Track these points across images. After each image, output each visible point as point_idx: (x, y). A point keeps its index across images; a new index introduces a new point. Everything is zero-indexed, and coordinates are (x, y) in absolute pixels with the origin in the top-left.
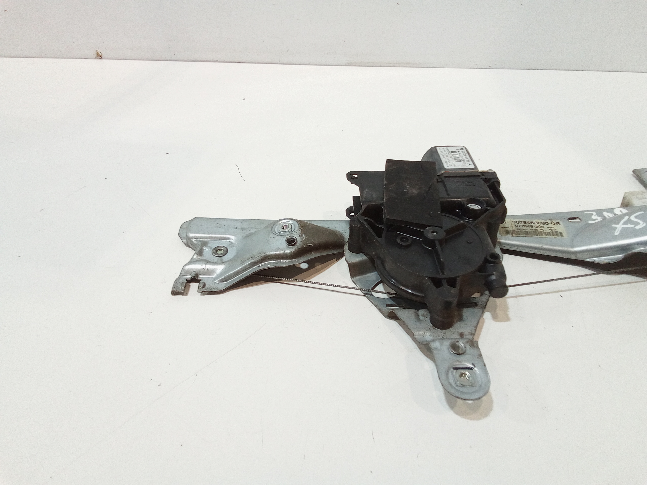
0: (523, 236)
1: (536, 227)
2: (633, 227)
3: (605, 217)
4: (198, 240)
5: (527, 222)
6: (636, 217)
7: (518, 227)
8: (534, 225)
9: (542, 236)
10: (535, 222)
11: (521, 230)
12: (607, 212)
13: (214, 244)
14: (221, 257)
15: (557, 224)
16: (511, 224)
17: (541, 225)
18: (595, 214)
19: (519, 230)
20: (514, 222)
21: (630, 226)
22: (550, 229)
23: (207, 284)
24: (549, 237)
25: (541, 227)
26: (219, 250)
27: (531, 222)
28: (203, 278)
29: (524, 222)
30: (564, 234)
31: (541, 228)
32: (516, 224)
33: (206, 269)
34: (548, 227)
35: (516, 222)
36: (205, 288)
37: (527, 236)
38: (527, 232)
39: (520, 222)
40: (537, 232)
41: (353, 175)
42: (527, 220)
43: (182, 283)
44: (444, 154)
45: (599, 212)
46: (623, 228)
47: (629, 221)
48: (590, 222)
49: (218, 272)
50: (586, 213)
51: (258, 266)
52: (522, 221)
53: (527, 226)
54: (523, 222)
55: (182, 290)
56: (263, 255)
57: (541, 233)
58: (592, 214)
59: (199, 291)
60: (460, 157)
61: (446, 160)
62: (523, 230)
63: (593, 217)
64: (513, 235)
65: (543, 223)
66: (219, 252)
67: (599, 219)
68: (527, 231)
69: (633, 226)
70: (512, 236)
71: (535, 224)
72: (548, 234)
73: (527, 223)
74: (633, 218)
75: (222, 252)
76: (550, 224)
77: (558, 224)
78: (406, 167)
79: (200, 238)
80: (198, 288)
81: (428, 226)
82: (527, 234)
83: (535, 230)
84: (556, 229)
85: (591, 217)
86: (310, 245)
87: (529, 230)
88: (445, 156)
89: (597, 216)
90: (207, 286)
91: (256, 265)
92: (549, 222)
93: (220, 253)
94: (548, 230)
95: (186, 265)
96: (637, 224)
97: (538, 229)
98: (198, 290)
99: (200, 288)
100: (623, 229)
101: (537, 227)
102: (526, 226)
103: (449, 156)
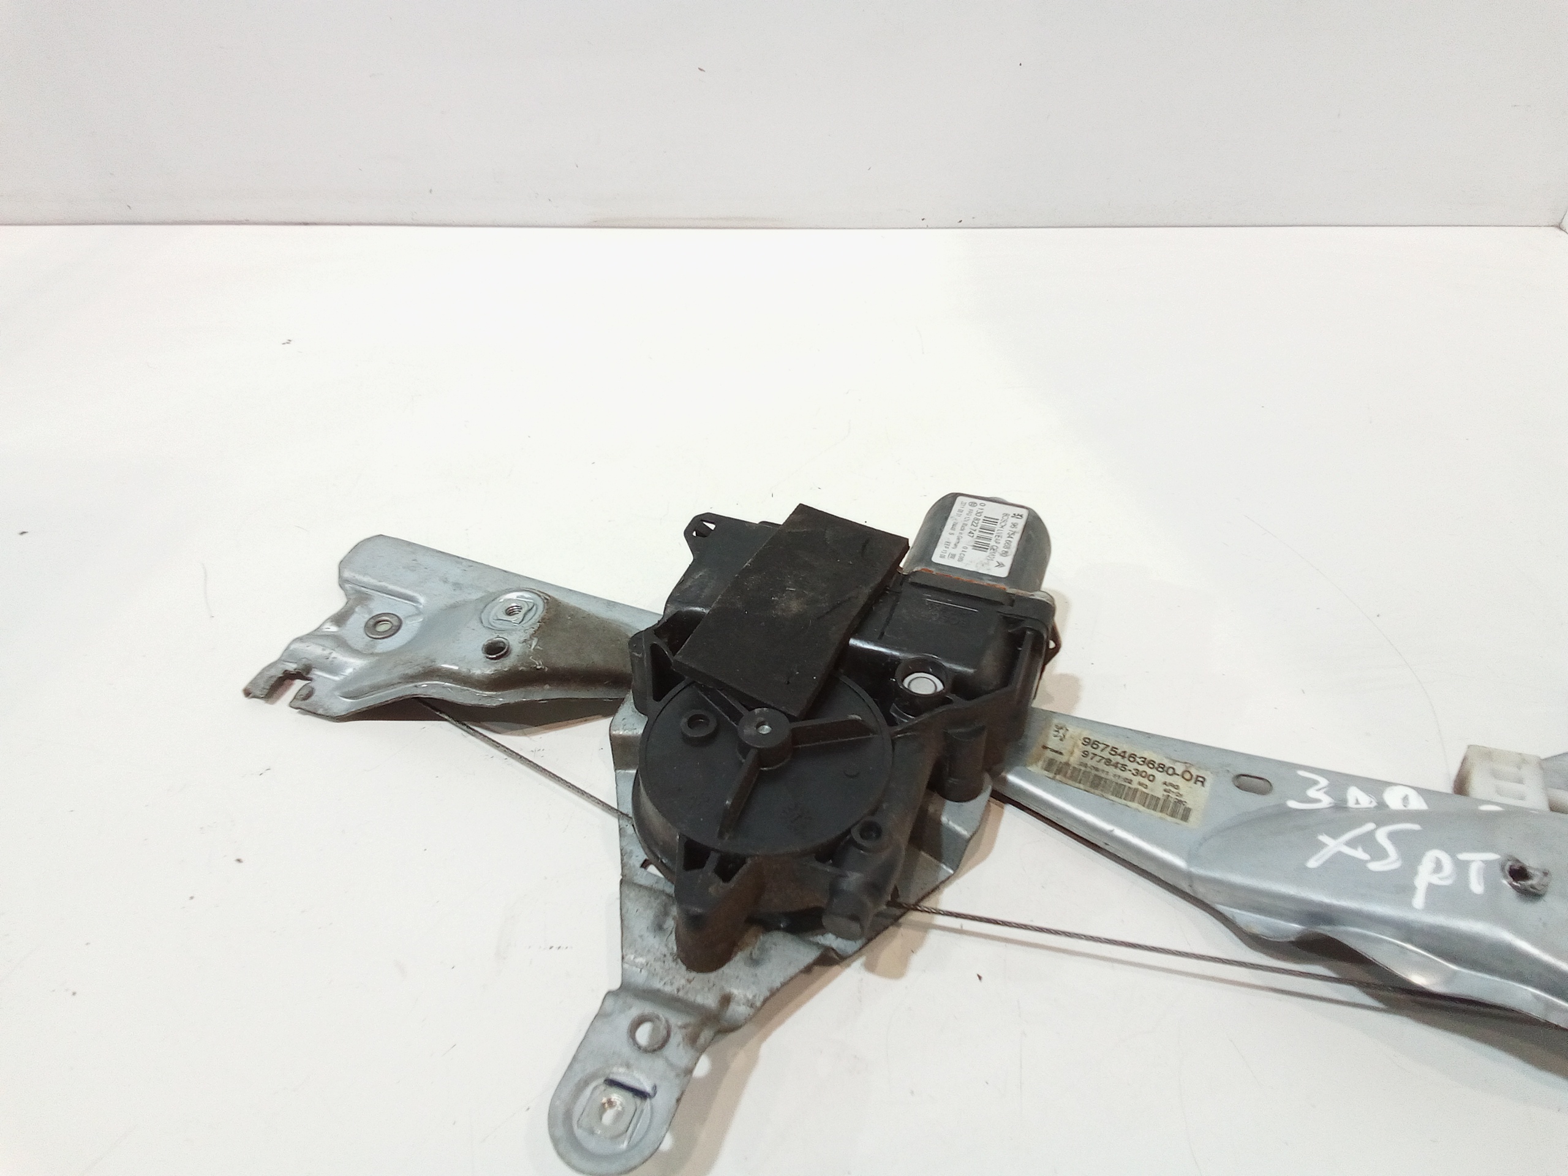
0: (1082, 786)
1: (1133, 774)
2: (1361, 861)
3: (1345, 801)
4: (358, 588)
5: (1119, 751)
6: (1392, 836)
7: (1087, 761)
8: (1132, 766)
9: (1129, 803)
10: (1140, 758)
11: (1088, 770)
12: (1362, 789)
13: (380, 605)
14: (375, 638)
15: (1197, 781)
16: (1075, 745)
17: (1150, 771)
18: (1323, 782)
19: (1083, 769)
20: (1087, 741)
21: (1360, 854)
22: (1165, 790)
23: (316, 693)
24: (1148, 811)
25: (1147, 776)
26: (380, 621)
27: (1133, 756)
28: (319, 676)
29: (1114, 749)
30: (1192, 818)
31: (1145, 781)
32: (1089, 748)
33: (330, 659)
34: (1165, 783)
35: (1092, 742)
36: (308, 701)
37: (1093, 791)
38: (1102, 778)
39: (1102, 746)
40: (1126, 788)
41: (705, 523)
42: (1122, 747)
43: (272, 677)
44: (960, 520)
45: (1339, 782)
46: (1340, 853)
47: (1367, 842)
48: (1293, 804)
49: (349, 671)
50: (1301, 773)
51: (416, 684)
52: (1108, 746)
53: (1114, 761)
54: (1109, 749)
55: (260, 693)
56: (429, 664)
57: (1132, 795)
58: (1315, 783)
59: (292, 704)
60: (994, 539)
61: (953, 540)
62: (1094, 772)
63: (1312, 793)
64: (1058, 777)
65: (1162, 768)
66: (382, 628)
67: (1326, 801)
68: (1103, 775)
69: (1364, 856)
70: (1053, 779)
71: (1138, 763)
72: (1151, 802)
73: (1120, 755)
74: (1382, 836)
75: (388, 628)
76: (1178, 775)
77: (1199, 783)
78: (829, 534)
79: (363, 585)
80: (295, 698)
81: (761, 705)
82: (1096, 783)
83: (1126, 780)
84: (1181, 795)
85: (1305, 793)
86: (538, 667)
87: (1110, 777)
88: (959, 527)
89: (1325, 793)
90: (313, 698)
91: (412, 682)
92: (1179, 771)
93: (381, 631)
94: (1159, 793)
95: (300, 639)
96: (1379, 853)
97: (1136, 779)
98: (291, 702)
99: (298, 697)
100: (1338, 858)
101: (1138, 773)
102: (1108, 762)
103: (967, 529)
